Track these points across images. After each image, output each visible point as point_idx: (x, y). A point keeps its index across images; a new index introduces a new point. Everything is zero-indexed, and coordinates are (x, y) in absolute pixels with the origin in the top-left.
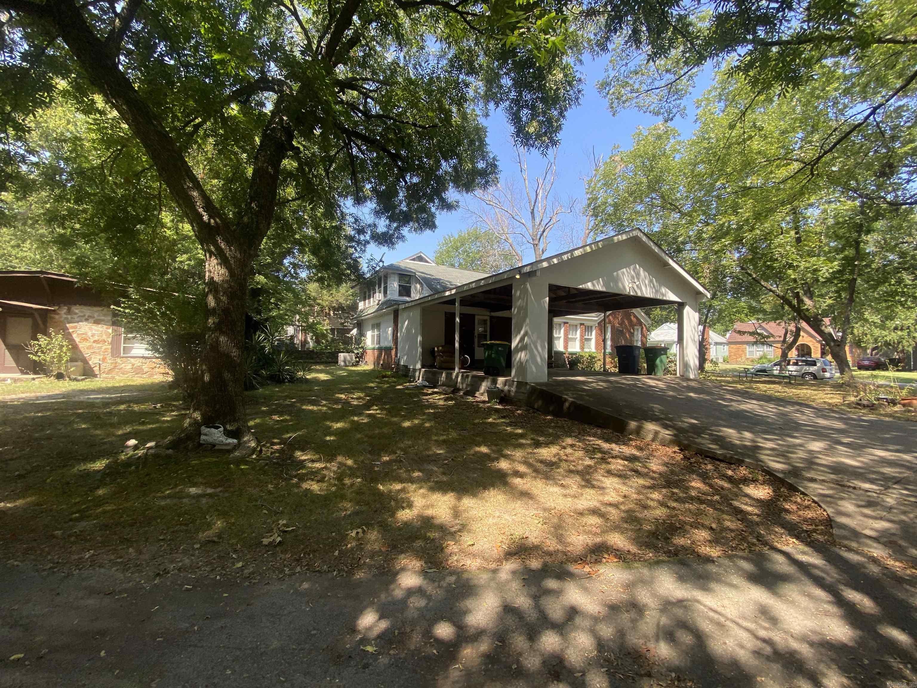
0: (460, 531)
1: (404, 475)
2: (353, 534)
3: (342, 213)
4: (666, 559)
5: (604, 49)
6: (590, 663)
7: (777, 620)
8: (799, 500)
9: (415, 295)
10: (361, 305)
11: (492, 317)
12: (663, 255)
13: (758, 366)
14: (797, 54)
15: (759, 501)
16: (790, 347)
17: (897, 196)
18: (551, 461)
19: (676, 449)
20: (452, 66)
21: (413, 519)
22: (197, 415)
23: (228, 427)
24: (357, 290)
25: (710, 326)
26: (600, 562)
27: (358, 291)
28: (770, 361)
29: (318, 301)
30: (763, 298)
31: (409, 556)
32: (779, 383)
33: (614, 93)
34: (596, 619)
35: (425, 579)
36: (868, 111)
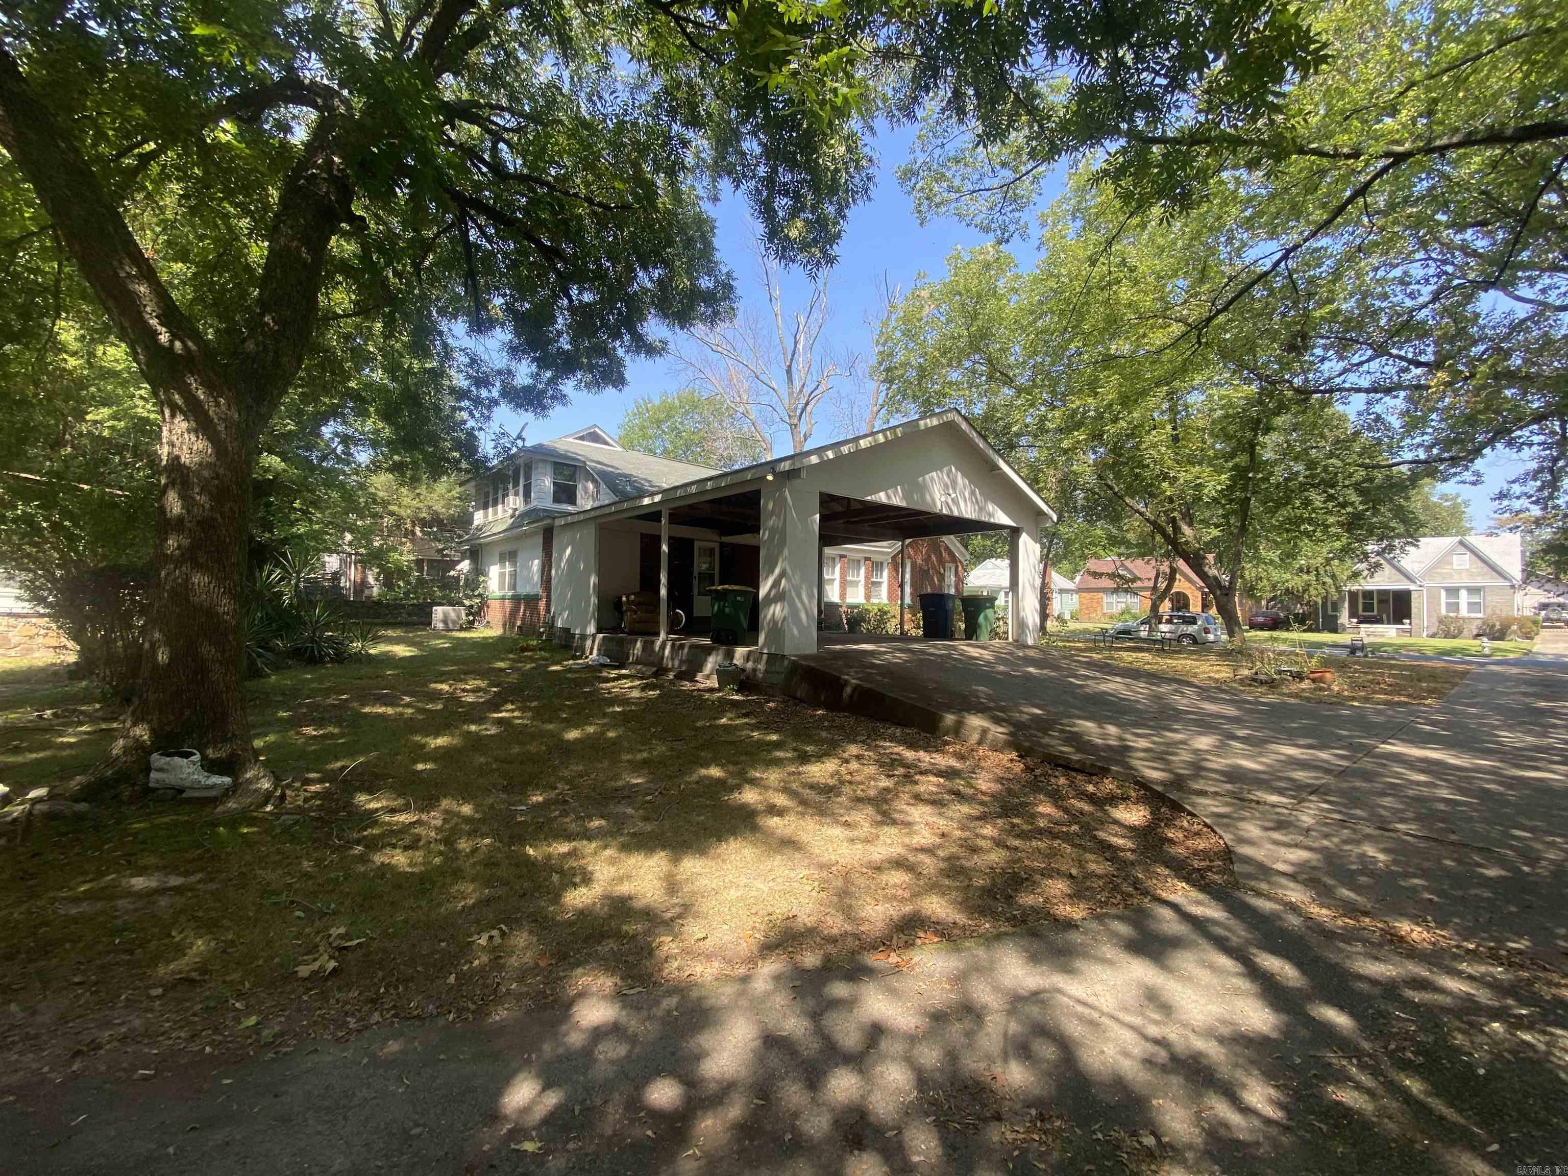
0: (680, 916)
1: (573, 827)
2: (483, 941)
3: (445, 345)
4: (1009, 929)
5: (911, 116)
6: (909, 1112)
7: (1170, 1007)
8: (1185, 824)
9: (585, 502)
10: (479, 518)
11: (722, 545)
12: (991, 453)
13: (1119, 625)
14: (1188, 160)
15: (1132, 828)
16: (1162, 597)
17: (1307, 380)
18: (826, 785)
19: (1014, 755)
20: (658, 105)
21: (594, 904)
22: (142, 732)
23: (210, 753)
24: (471, 488)
25: (1054, 564)
26: (913, 945)
27: (473, 491)
28: (1135, 618)
29: (391, 508)
30: (1126, 523)
31: (593, 969)
32: (1148, 650)
33: (922, 189)
34: (912, 1039)
35: (623, 1007)
36: (1278, 255)
